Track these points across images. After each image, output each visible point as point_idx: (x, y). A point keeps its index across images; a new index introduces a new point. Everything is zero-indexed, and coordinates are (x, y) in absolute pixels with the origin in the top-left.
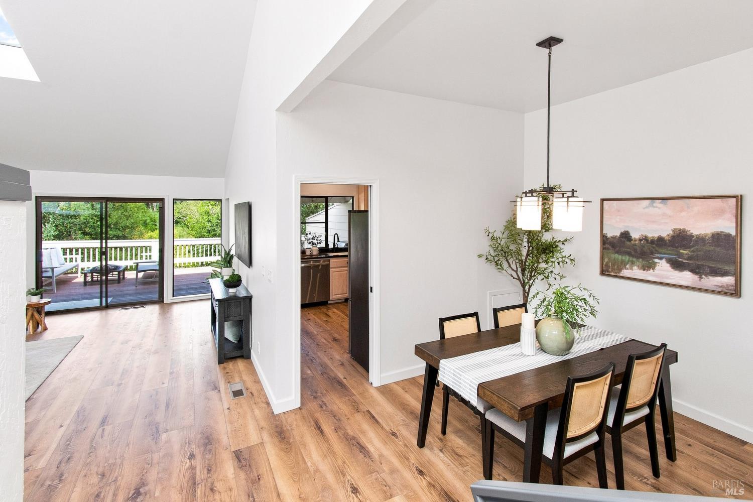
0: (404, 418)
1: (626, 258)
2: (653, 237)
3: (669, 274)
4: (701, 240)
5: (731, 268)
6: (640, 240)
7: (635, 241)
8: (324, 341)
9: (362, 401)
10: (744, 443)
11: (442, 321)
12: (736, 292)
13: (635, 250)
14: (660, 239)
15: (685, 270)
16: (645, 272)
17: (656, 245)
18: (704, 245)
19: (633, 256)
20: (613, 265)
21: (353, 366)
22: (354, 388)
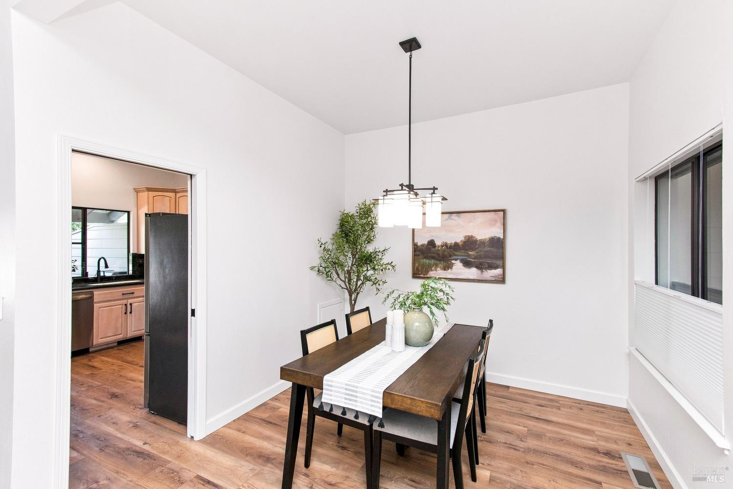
0: (252, 466)
1: (433, 261)
2: (451, 243)
3: (463, 271)
4: (482, 243)
5: (500, 262)
6: (442, 246)
7: (439, 247)
8: (94, 402)
9: (184, 466)
10: (508, 387)
11: (304, 334)
12: (502, 280)
13: (438, 255)
14: (456, 244)
15: (472, 267)
16: (445, 271)
17: (453, 249)
18: (485, 247)
19: (437, 260)
20: (422, 268)
21: (155, 423)
22: (164, 453)
